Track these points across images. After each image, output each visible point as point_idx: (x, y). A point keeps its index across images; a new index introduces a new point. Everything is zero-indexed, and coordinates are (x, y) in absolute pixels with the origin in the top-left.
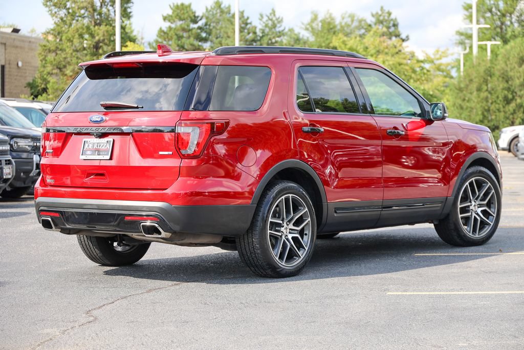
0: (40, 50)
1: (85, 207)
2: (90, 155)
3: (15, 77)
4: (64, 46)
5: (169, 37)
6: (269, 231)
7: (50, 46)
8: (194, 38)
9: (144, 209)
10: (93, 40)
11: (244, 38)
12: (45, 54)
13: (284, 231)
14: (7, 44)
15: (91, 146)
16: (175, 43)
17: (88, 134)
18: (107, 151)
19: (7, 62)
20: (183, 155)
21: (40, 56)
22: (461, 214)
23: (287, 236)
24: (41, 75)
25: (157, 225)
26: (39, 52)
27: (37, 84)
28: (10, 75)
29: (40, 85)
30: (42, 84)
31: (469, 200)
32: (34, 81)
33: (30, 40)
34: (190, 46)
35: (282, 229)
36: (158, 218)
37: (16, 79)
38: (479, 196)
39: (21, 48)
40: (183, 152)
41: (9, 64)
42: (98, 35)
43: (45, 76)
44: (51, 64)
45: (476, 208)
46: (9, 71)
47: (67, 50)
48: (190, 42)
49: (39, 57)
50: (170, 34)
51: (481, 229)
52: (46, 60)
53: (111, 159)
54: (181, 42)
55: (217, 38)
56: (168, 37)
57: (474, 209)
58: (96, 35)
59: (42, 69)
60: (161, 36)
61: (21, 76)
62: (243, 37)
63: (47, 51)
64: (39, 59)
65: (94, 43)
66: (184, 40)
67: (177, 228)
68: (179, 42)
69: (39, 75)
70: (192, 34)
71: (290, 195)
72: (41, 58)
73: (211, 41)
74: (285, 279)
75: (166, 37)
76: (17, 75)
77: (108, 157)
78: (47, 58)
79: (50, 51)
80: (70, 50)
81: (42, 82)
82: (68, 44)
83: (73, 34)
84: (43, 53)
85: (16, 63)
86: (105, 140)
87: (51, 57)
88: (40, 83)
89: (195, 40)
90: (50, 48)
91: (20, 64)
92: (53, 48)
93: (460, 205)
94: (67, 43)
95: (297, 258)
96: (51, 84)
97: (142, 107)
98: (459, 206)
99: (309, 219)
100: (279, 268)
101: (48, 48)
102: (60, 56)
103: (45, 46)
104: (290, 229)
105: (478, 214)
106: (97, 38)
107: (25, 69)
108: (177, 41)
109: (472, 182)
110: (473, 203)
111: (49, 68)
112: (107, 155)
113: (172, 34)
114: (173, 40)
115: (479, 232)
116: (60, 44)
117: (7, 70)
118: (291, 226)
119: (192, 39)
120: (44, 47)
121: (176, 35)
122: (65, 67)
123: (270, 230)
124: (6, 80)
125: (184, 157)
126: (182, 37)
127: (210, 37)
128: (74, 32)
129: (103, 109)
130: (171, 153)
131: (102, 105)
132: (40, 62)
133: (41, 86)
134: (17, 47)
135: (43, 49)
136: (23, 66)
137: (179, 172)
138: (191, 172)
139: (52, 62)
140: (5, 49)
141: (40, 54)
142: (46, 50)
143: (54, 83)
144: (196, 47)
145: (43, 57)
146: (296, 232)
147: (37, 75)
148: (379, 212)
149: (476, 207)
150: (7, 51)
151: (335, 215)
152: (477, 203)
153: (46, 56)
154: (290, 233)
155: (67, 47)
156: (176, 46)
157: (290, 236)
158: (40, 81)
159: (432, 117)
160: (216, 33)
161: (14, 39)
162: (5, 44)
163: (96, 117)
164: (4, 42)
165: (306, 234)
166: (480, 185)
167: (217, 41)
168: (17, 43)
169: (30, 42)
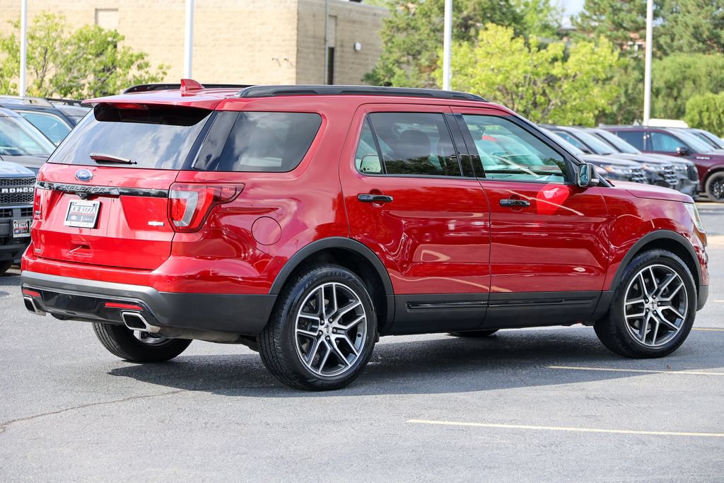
0: (384, 27)
1: (64, 287)
2: (75, 221)
3: (350, 65)
4: (419, 24)
5: (601, 10)
6: (297, 330)
7: (398, 22)
8: (638, 13)
9: (126, 295)
10: (459, 15)
11: (711, 15)
12: (392, 33)
13: (325, 331)
14: (339, 17)
15: (77, 209)
16: (609, 18)
17: (73, 193)
18: (91, 217)
19: (339, 43)
20: (176, 228)
21: (384, 36)
22: (627, 314)
23: (329, 336)
24: (384, 63)
25: (140, 316)
26: (382, 30)
27: (378, 77)
28: (342, 62)
29: (382, 78)
30: (385, 76)
31: (643, 295)
32: (374, 71)
33: (376, 11)
34: (631, 24)
35: (321, 328)
36: (143, 307)
37: (351, 68)
38: (659, 290)
39: (361, 23)
40: (177, 223)
41: (342, 46)
42: (467, 8)
43: (390, 66)
44: (400, 49)
45: (654, 307)
46: (342, 57)
47: (423, 29)
48: (630, 18)
49: (383, 38)
50: (602, 6)
51: (660, 335)
52: (393, 43)
53: (96, 226)
54: (618, 18)
55: (672, 13)
56: (599, 10)
57: (651, 308)
58: (463, 9)
59: (387, 55)
60: (591, 7)
61: (360, 64)
62: (709, 13)
63: (395, 29)
64: (383, 41)
65: (460, 21)
66: (622, 15)
67: (164, 320)
68: (616, 17)
69: (381, 63)
70: (635, 6)
71: (334, 284)
72: (386, 39)
73: (664, 18)
74: (320, 393)
75: (596, 9)
76: (353, 63)
77: (92, 225)
78: (394, 40)
79: (398, 30)
80: (426, 29)
81: (385, 74)
82: (424, 20)
83: (430, 6)
84: (388, 32)
85: (353, 45)
86: (91, 203)
87: (400, 37)
88: (383, 75)
89: (640, 15)
90: (398, 25)
91: (358, 46)
92: (403, 25)
93: (627, 301)
94: (422, 19)
95: (343, 367)
96: (396, 77)
97: (136, 163)
98: (627, 304)
99: (364, 316)
100: (311, 379)
101: (395, 25)
102: (412, 37)
103: (390, 22)
104: (334, 328)
105: (657, 315)
106: (465, 13)
107: (367, 55)
108: (611, 16)
109: (648, 271)
110: (651, 299)
111: (395, 56)
112: (92, 222)
113: (605, 6)
114: (607, 13)
115: (656, 340)
116: (412, 20)
117: (337, 54)
118: (335, 324)
119: (634, 13)
120: (389, 24)
121: (612, 7)
122: (419, 53)
123: (298, 328)
124: (337, 69)
125: (176, 230)
126: (620, 10)
127: (662, 12)
128: (433, 3)
129: (94, 163)
130: (162, 224)
131: (92, 157)
132: (384, 45)
133: (383, 80)
134: (354, 22)
135: (389, 27)
136: (362, 49)
137: (170, 249)
138: (187, 250)
139: (400, 45)
140: (336, 25)
141: (384, 33)
142: (393, 28)
143: (400, 76)
144: (639, 25)
145: (389, 37)
146: (343, 332)
147: (379, 63)
148: (484, 309)
149: (656, 305)
150: (338, 27)
151: (408, 311)
152: (657, 299)
153: (393, 36)
154: (333, 333)
155: (423, 24)
156: (610, 23)
157: (333, 337)
158: (382, 72)
159: (579, 182)
160: (670, 5)
161: (351, 10)
162: (336, 17)
163: (83, 172)
164: (335, 14)
165: (359, 336)
166: (661, 275)
167: (671, 17)
168: (355, 16)
169: (375, 15)
